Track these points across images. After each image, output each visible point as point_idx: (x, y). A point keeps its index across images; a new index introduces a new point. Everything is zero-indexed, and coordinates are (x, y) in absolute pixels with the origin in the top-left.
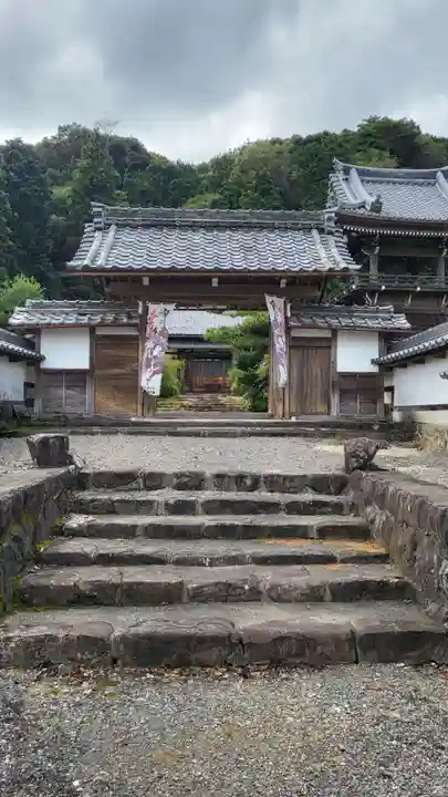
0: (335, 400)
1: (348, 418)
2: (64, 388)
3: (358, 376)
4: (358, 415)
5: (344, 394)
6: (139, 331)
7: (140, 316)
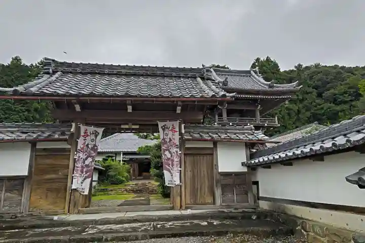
0: (218, 192)
1: (228, 207)
2: (3, 192)
3: (233, 174)
4: (235, 204)
5: (225, 188)
6: (70, 145)
7: (72, 134)
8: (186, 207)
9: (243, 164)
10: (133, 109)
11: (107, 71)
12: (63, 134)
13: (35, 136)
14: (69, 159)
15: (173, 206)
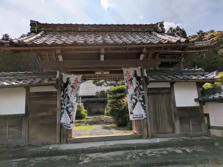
0: (177, 124)
1: (186, 135)
2: (7, 127)
3: (188, 109)
4: (191, 133)
5: (182, 120)
6: (57, 88)
7: (58, 80)
8: (152, 136)
9: (196, 100)
10: (105, 59)
11: (79, 29)
12: (50, 80)
13: (29, 82)
14: (56, 100)
15: (141, 135)
